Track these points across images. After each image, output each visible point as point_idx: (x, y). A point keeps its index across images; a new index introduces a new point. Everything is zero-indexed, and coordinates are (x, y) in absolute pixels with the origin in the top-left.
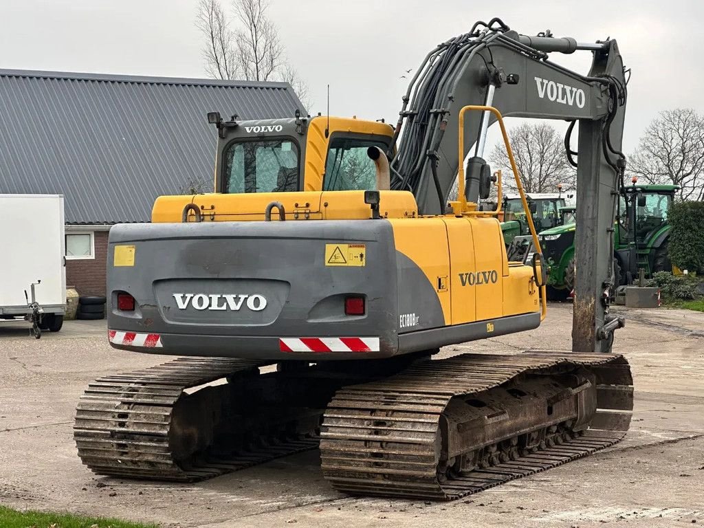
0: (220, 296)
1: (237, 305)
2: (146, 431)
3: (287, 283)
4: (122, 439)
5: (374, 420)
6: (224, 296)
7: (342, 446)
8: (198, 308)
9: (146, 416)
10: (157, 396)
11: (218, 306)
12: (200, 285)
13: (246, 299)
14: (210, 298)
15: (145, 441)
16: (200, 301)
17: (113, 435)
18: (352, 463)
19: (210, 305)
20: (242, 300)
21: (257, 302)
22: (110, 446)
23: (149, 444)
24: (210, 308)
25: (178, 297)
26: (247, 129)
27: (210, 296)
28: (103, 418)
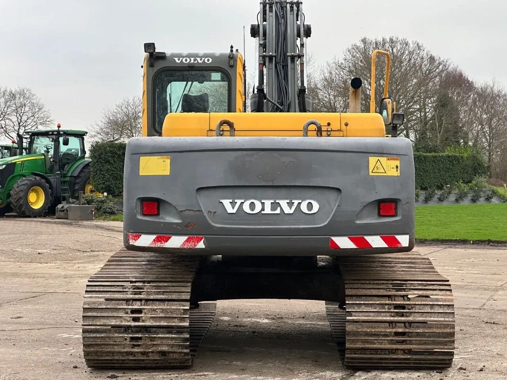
0: (273, 201)
1: (291, 208)
2: (165, 324)
3: (338, 190)
4: (137, 332)
5: (394, 304)
6: (277, 201)
7: (368, 328)
8: (248, 211)
9: (163, 311)
10: (168, 292)
11: (271, 210)
12: (251, 192)
13: (300, 204)
14: (263, 204)
15: (162, 333)
16: (252, 206)
17: (127, 329)
18: (375, 342)
19: (263, 209)
20: (295, 205)
21: (310, 206)
22: (121, 340)
23: (168, 336)
24: (263, 212)
25: (227, 203)
26: (176, 59)
27: (263, 201)
28: (115, 314)
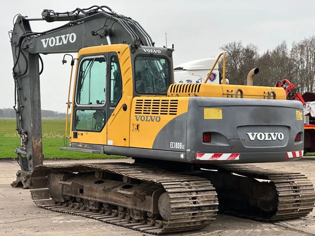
0: (268, 133)
1: (275, 137)
2: (209, 204)
3: (289, 127)
4: (196, 210)
5: (293, 186)
6: (270, 134)
7: (287, 199)
8: (259, 139)
9: (206, 197)
10: (203, 186)
11: (268, 138)
13: (278, 134)
14: (265, 135)
15: (207, 210)
16: (261, 136)
17: (191, 208)
18: (288, 206)
19: (265, 138)
20: (276, 135)
21: (281, 136)
22: (187, 215)
23: (209, 211)
24: (265, 139)
25: (250, 134)
26: (144, 49)
27: (265, 134)
28: (184, 201)
